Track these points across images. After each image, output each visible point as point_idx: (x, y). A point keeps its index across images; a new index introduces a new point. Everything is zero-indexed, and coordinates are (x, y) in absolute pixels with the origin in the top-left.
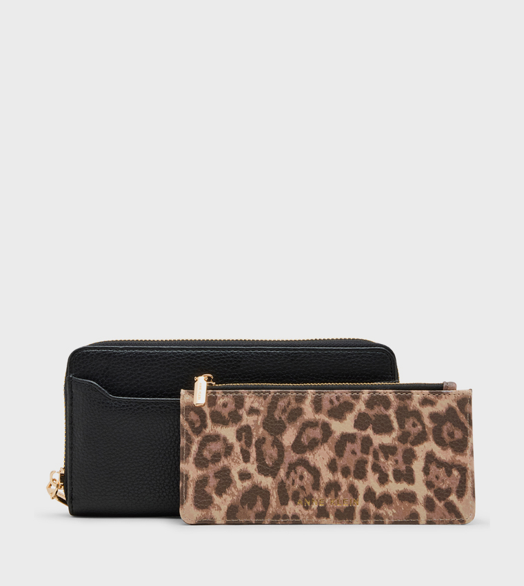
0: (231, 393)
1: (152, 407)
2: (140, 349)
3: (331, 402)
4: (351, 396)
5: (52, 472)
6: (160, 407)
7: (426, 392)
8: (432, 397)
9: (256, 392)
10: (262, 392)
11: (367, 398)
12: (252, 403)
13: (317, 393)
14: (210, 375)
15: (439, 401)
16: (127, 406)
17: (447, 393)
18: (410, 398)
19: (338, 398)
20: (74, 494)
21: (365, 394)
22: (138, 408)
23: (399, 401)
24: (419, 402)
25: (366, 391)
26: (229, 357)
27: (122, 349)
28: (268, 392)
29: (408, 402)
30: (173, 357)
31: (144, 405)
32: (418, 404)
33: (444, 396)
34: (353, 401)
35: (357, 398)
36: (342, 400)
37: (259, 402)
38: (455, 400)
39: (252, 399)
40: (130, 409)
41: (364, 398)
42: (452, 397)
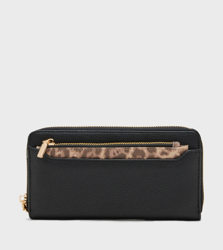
0: (62, 149)
1: (72, 163)
2: (66, 132)
3: (114, 154)
4: (125, 150)
5: (20, 196)
6: (75, 163)
7: (163, 148)
8: (166, 151)
9: (75, 149)
10: (78, 149)
11: (133, 152)
12: (73, 154)
13: (106, 149)
14: (52, 140)
15: (170, 153)
16: (59, 163)
17: (175, 149)
18: (155, 151)
19: (118, 152)
20: (31, 208)
21: (132, 149)
22: (64, 164)
23: (149, 153)
24: (160, 154)
25: (132, 148)
26: (112, 136)
27: (56, 132)
28: (81, 149)
29: (154, 153)
30: (83, 136)
31: (67, 162)
32: (159, 155)
33: (173, 150)
34: (126, 153)
35: (127, 151)
36: (120, 153)
37: (77, 154)
38: (178, 152)
39: (74, 152)
40: (60, 164)
41: (131, 152)
42: (178, 151)
